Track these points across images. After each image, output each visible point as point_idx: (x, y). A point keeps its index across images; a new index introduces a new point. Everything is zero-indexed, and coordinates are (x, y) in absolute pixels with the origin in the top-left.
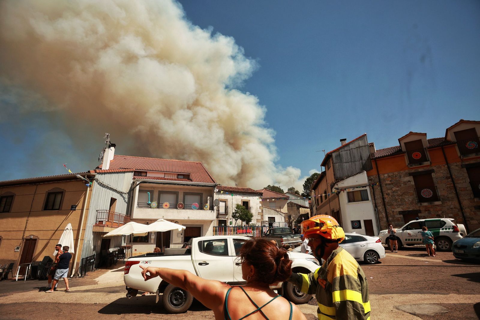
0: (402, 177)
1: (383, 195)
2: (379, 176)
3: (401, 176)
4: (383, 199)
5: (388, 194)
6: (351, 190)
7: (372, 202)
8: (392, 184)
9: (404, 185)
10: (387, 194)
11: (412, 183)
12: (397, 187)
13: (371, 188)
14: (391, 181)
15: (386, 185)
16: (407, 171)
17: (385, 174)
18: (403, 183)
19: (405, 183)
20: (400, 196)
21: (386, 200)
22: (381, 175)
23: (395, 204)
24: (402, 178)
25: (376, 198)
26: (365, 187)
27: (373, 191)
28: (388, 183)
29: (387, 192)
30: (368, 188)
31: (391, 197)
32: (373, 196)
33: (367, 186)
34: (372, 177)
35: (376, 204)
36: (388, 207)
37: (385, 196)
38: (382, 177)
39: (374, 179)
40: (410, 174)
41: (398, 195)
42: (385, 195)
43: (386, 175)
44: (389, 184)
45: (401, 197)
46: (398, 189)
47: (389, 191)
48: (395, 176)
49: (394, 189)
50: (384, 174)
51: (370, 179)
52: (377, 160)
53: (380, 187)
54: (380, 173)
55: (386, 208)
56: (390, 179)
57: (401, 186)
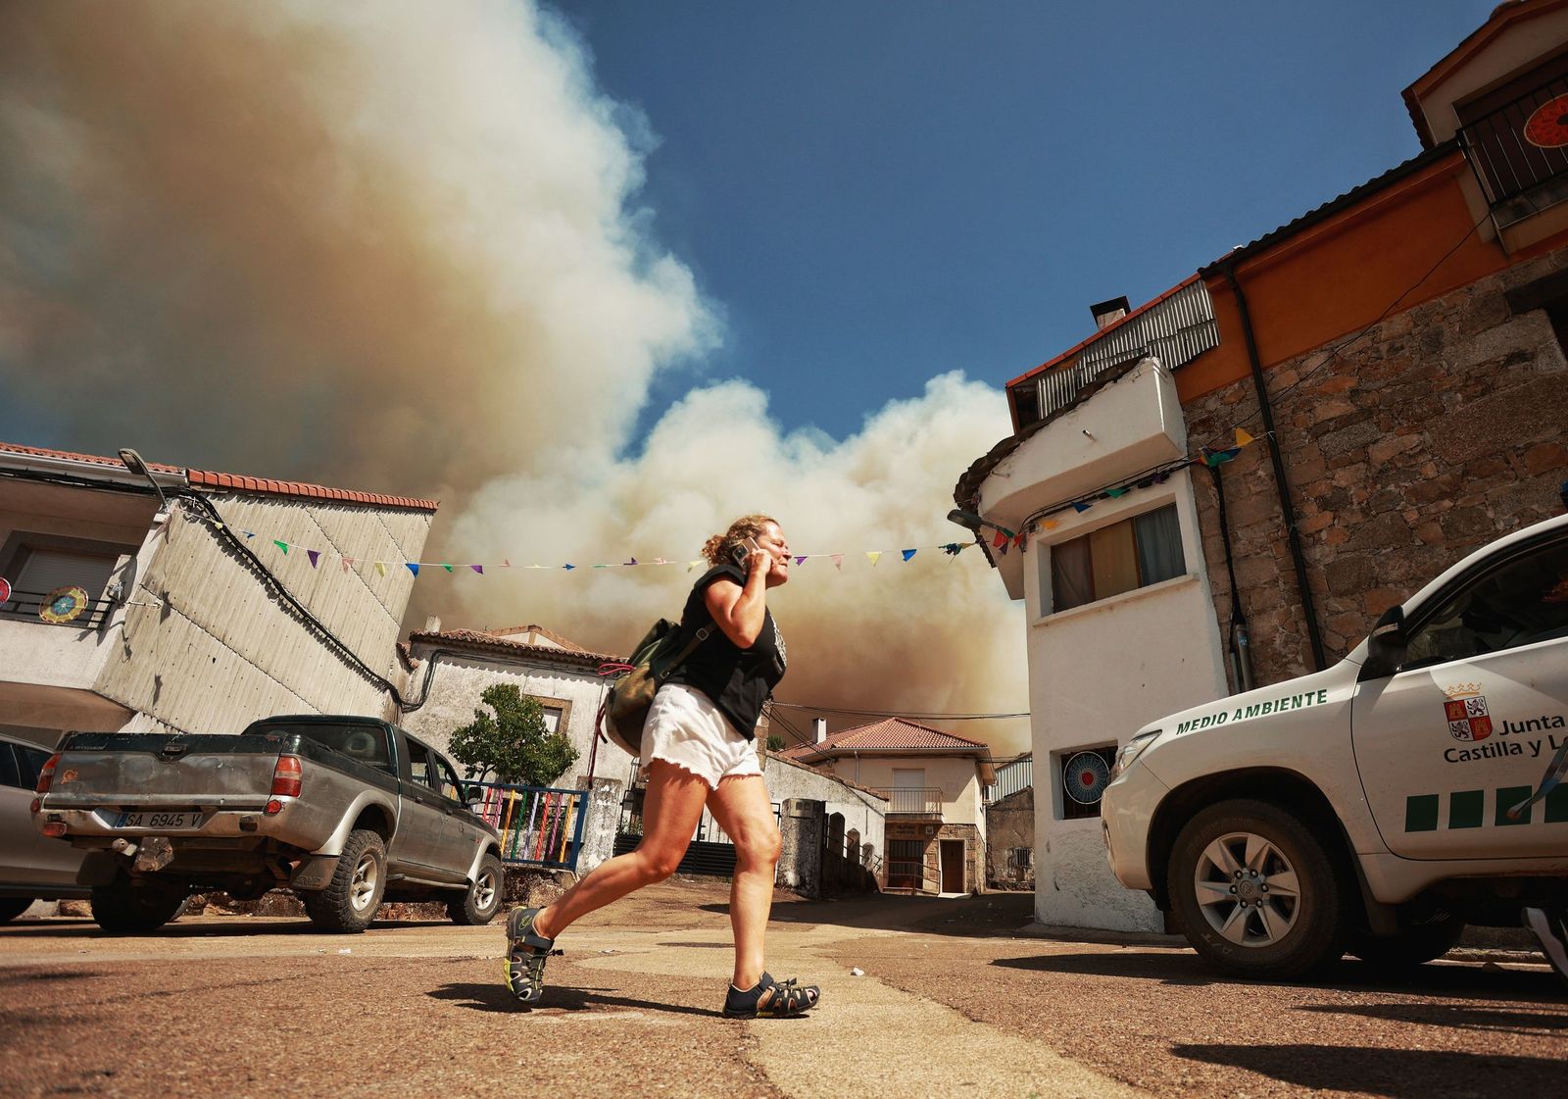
0: (1447, 337)
1: (1291, 515)
2: (1261, 387)
3: (1439, 334)
4: (1296, 544)
5: (1333, 503)
6: (1072, 523)
7: (1213, 584)
8: (1366, 414)
9: (1468, 399)
10: (1324, 504)
11: (1542, 364)
12: (1411, 430)
13: (1206, 478)
14: (1354, 393)
15: (1318, 431)
16: (1488, 284)
17: (1308, 353)
18: (1458, 382)
19: (1479, 383)
20: (1442, 496)
21: (1321, 555)
22: (1276, 369)
23: (1394, 575)
24: (1447, 349)
25: (1239, 548)
26: (1161, 476)
27: (1216, 503)
28: (1332, 414)
29: (1323, 488)
30: (1180, 491)
31: (1358, 518)
32: (1216, 542)
33: (1172, 470)
34: (1212, 404)
35: (1242, 600)
36: (1335, 604)
37: (1314, 519)
38: (1283, 379)
39: (1224, 410)
40: (1518, 302)
41: (1418, 496)
42: (1311, 509)
43: (1315, 362)
44: (1344, 422)
45: (1447, 503)
46: (1415, 439)
47: (1342, 478)
48: (1384, 348)
49: (1380, 453)
50: (1296, 360)
51: (1203, 422)
52: (1242, 269)
53: (1269, 464)
54: (1268, 356)
55: (1323, 616)
56: (1350, 383)
57: (1440, 412)
